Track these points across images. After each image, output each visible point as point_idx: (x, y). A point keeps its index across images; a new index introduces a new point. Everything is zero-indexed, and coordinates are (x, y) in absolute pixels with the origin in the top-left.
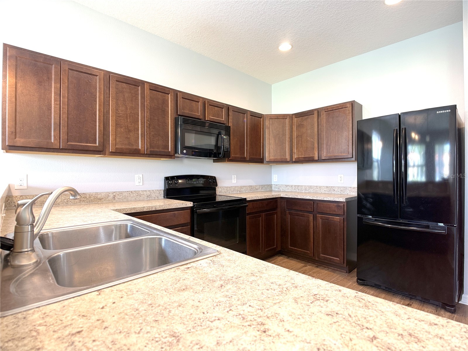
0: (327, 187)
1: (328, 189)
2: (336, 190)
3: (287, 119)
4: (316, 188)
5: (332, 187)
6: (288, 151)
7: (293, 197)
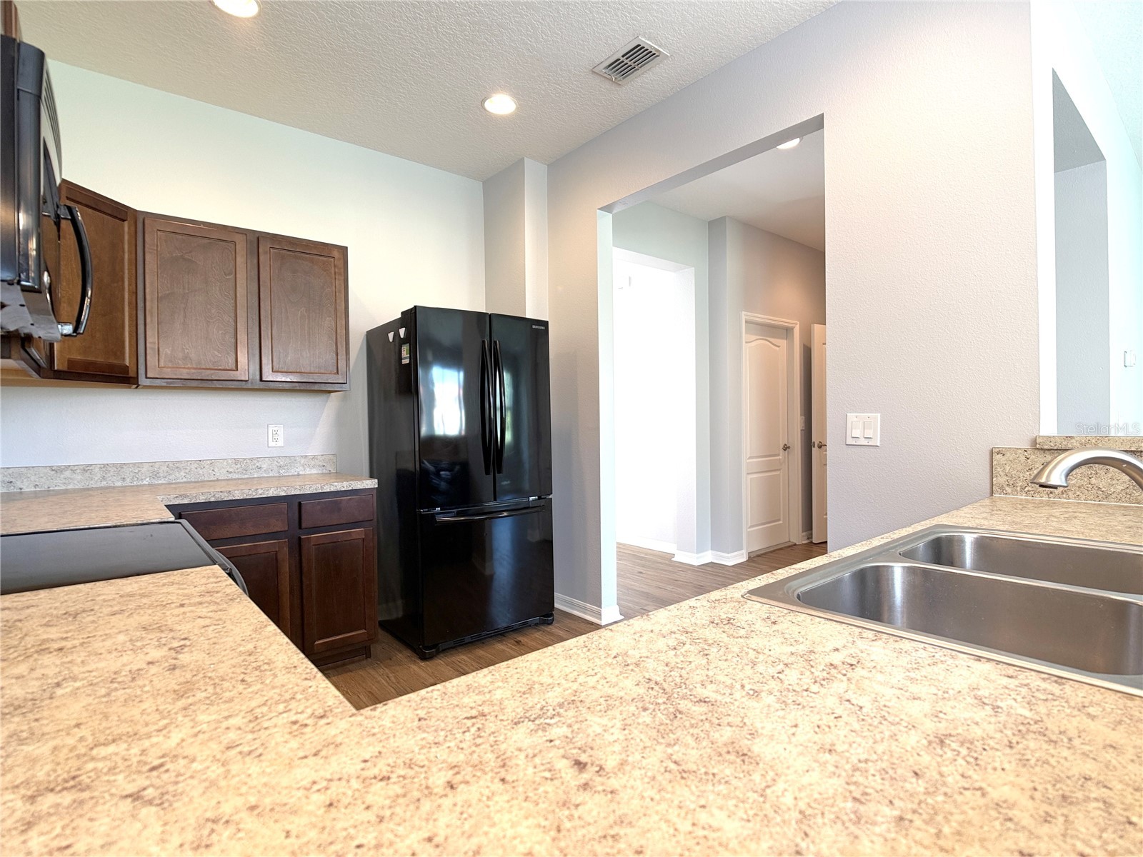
0: (236, 461)
1: (239, 466)
2: (265, 466)
3: (126, 223)
4: (196, 465)
5: (252, 459)
6: (130, 342)
7: (212, 500)
